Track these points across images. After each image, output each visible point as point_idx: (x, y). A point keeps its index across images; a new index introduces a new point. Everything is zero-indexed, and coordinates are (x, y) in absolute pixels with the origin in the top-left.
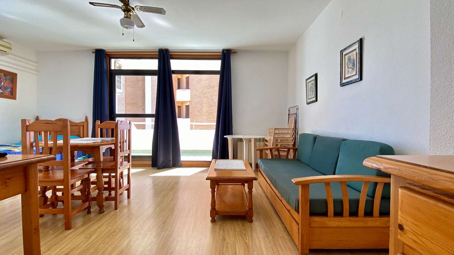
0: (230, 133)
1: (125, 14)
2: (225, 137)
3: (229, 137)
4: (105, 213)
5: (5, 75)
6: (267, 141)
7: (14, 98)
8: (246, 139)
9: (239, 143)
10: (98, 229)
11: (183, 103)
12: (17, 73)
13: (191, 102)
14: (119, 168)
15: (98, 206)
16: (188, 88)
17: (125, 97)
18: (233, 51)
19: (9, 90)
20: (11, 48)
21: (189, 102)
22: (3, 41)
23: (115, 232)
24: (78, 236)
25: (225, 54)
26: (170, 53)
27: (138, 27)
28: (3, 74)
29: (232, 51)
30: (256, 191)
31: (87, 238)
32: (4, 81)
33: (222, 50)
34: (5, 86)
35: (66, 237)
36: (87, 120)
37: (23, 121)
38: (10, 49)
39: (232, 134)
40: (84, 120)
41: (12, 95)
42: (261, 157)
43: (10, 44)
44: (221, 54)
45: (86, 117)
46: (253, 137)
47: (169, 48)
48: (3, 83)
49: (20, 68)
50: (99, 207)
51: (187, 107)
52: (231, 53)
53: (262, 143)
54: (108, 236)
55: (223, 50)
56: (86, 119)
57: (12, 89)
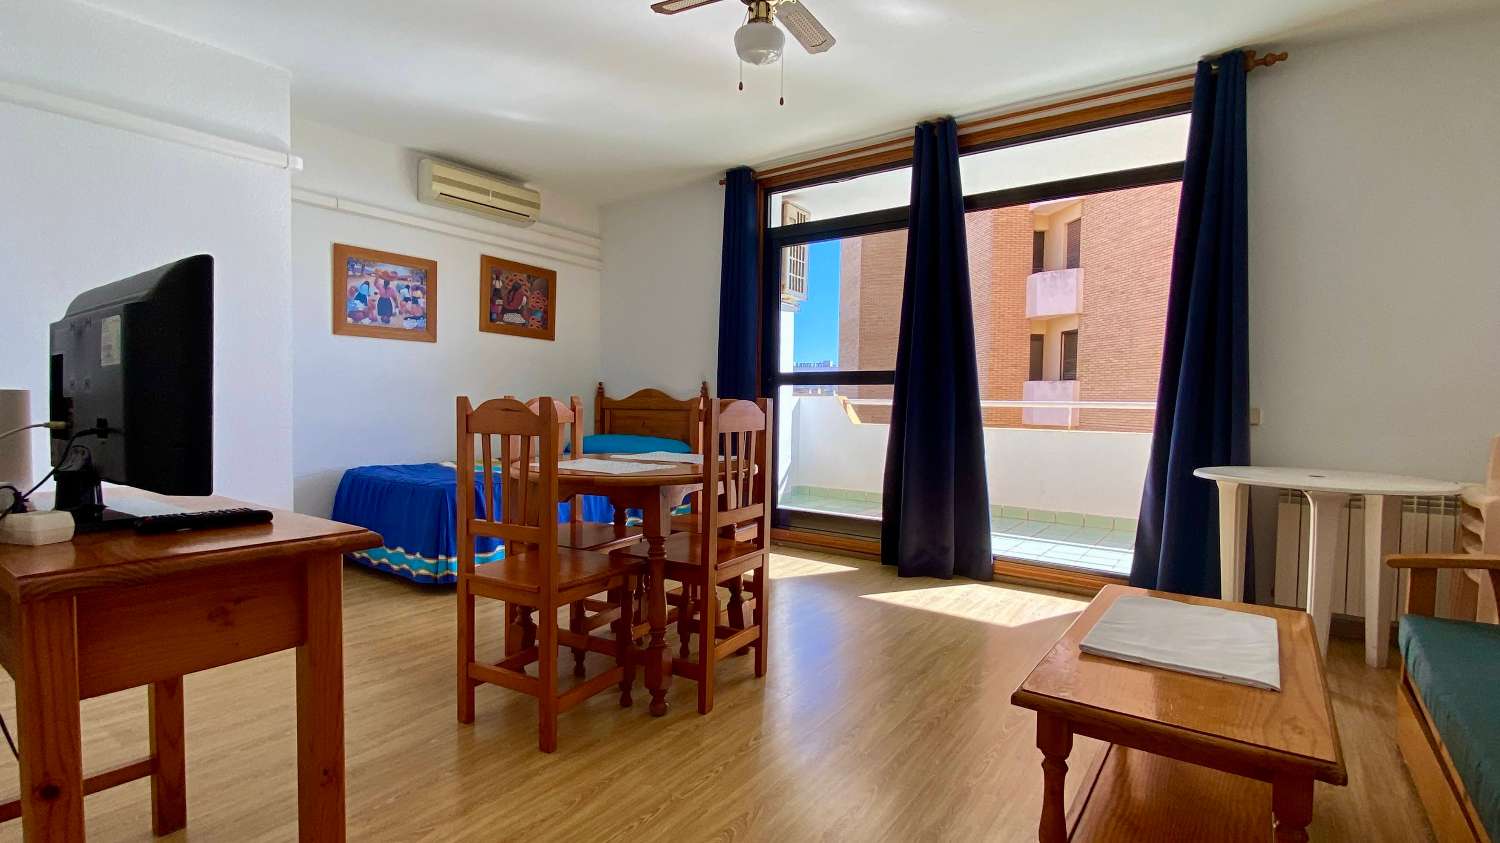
0: (1235, 453)
1: (750, 9)
2: (1197, 473)
3: (1226, 480)
4: (667, 717)
5: (529, 277)
6: (1476, 513)
7: (551, 337)
8: (1326, 498)
9: (1286, 512)
10: (617, 778)
11: (1050, 321)
12: (555, 270)
13: (1086, 315)
14: (716, 568)
15: (648, 691)
16: (1073, 262)
17: (858, 317)
18: (1259, 57)
19: (539, 316)
20: (539, 205)
21: (1077, 320)
22: (523, 188)
23: (654, 813)
24: (556, 786)
25: (1216, 76)
26: (961, 132)
27: (811, 52)
28: (525, 276)
29: (1255, 52)
30: (1369, 797)
31: (571, 803)
32: (528, 294)
33: (1200, 62)
34: (530, 306)
35: (528, 777)
36: (706, 393)
37: (462, 402)
38: (536, 206)
39: (1244, 460)
40: (698, 394)
41: (544, 329)
42: (1422, 607)
43: (536, 192)
44: (1191, 83)
45: (704, 383)
46: (1375, 485)
47: (954, 114)
48: (525, 299)
49: (560, 256)
50: (650, 692)
51: (1070, 337)
52: (1251, 63)
53: (1441, 521)
54: (626, 822)
55: (1204, 65)
56: (705, 389)
57: (545, 312)
